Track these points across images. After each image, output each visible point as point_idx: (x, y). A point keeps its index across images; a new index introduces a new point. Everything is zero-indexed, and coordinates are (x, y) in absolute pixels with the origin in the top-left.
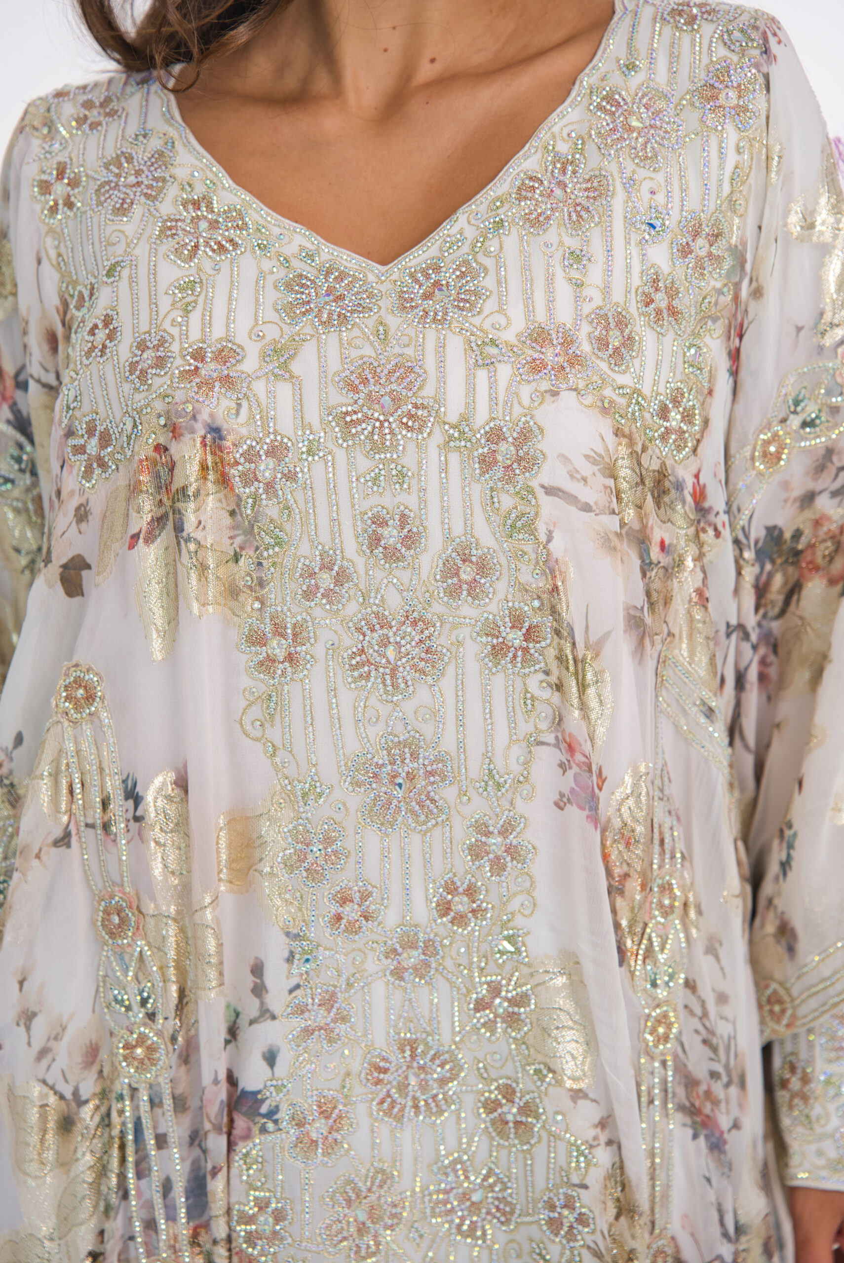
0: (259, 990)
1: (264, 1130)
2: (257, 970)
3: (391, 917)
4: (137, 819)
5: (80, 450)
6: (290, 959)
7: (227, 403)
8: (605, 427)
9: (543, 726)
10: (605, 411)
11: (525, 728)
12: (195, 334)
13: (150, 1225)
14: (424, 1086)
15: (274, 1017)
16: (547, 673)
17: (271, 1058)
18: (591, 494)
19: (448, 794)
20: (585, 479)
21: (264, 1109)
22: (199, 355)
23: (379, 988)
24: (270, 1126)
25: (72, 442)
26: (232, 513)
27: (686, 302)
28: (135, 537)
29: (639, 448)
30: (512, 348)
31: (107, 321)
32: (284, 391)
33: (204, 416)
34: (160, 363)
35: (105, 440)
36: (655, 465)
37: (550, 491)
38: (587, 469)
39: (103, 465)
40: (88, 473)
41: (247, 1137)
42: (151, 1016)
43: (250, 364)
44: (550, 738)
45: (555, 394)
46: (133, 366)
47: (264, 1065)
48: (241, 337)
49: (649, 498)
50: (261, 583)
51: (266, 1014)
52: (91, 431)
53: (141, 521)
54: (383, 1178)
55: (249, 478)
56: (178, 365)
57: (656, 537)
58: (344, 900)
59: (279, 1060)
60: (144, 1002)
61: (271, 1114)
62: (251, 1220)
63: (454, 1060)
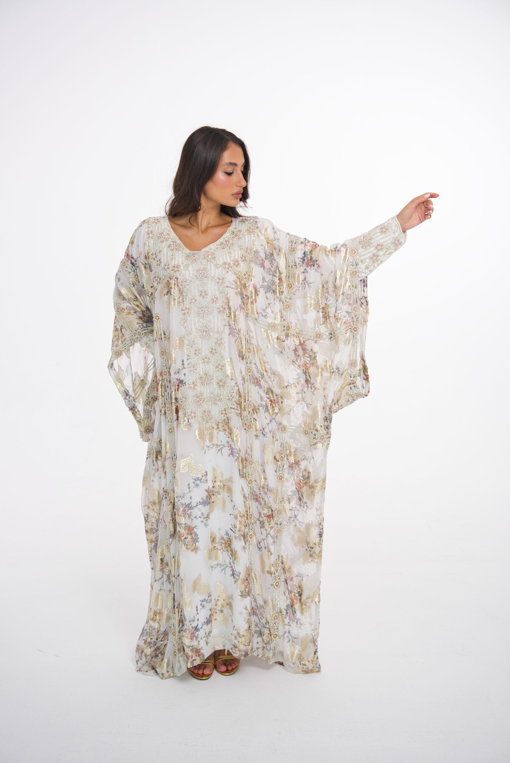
0: (183, 364)
1: (184, 386)
2: (183, 361)
3: (203, 353)
4: (165, 337)
5: (156, 280)
6: (188, 359)
7: (179, 274)
8: (235, 276)
9: (226, 323)
10: (235, 274)
11: (224, 323)
12: (173, 264)
13: (167, 399)
14: (208, 381)
15: (185, 368)
16: (227, 315)
17: (185, 375)
18: (234, 286)
19: (211, 334)
20: (232, 284)
21: (184, 383)
22: (174, 267)
23: (201, 365)
24: (185, 385)
25: (155, 279)
26: (179, 291)
27: (247, 259)
28: (165, 294)
29: (241, 280)
30: (221, 265)
31: (160, 260)
32: (187, 272)
33: (175, 276)
34: (168, 268)
35: (160, 279)
36: (244, 283)
37: (227, 287)
38: (233, 283)
39: (160, 283)
40: (158, 284)
41: (181, 387)
42: (167, 368)
43: (182, 268)
44: (228, 325)
45: (228, 272)
46: (164, 268)
47: (184, 376)
48: (180, 264)
49: (243, 288)
50: (183, 301)
51: (184, 368)
52: (158, 277)
53: (165, 292)
54: (202, 394)
55: (182, 285)
56: (171, 268)
57: (245, 293)
58: (196, 351)
59: (186, 375)
60: (166, 366)
61: (185, 383)
62: (181, 399)
63: (212, 376)
